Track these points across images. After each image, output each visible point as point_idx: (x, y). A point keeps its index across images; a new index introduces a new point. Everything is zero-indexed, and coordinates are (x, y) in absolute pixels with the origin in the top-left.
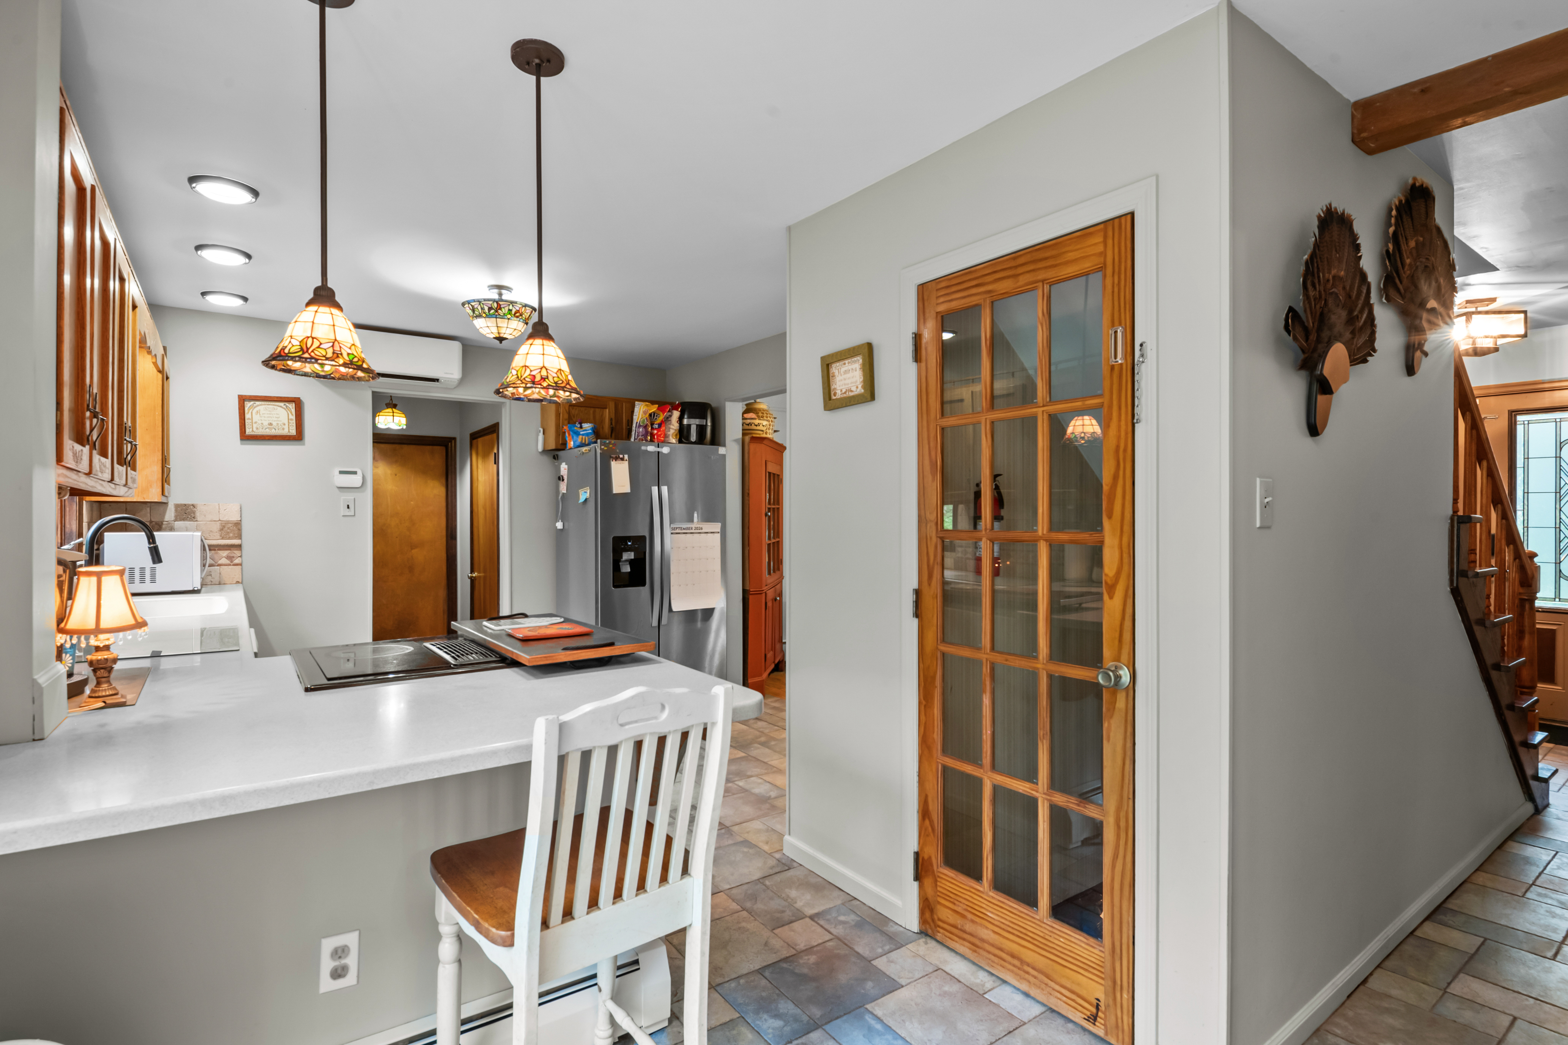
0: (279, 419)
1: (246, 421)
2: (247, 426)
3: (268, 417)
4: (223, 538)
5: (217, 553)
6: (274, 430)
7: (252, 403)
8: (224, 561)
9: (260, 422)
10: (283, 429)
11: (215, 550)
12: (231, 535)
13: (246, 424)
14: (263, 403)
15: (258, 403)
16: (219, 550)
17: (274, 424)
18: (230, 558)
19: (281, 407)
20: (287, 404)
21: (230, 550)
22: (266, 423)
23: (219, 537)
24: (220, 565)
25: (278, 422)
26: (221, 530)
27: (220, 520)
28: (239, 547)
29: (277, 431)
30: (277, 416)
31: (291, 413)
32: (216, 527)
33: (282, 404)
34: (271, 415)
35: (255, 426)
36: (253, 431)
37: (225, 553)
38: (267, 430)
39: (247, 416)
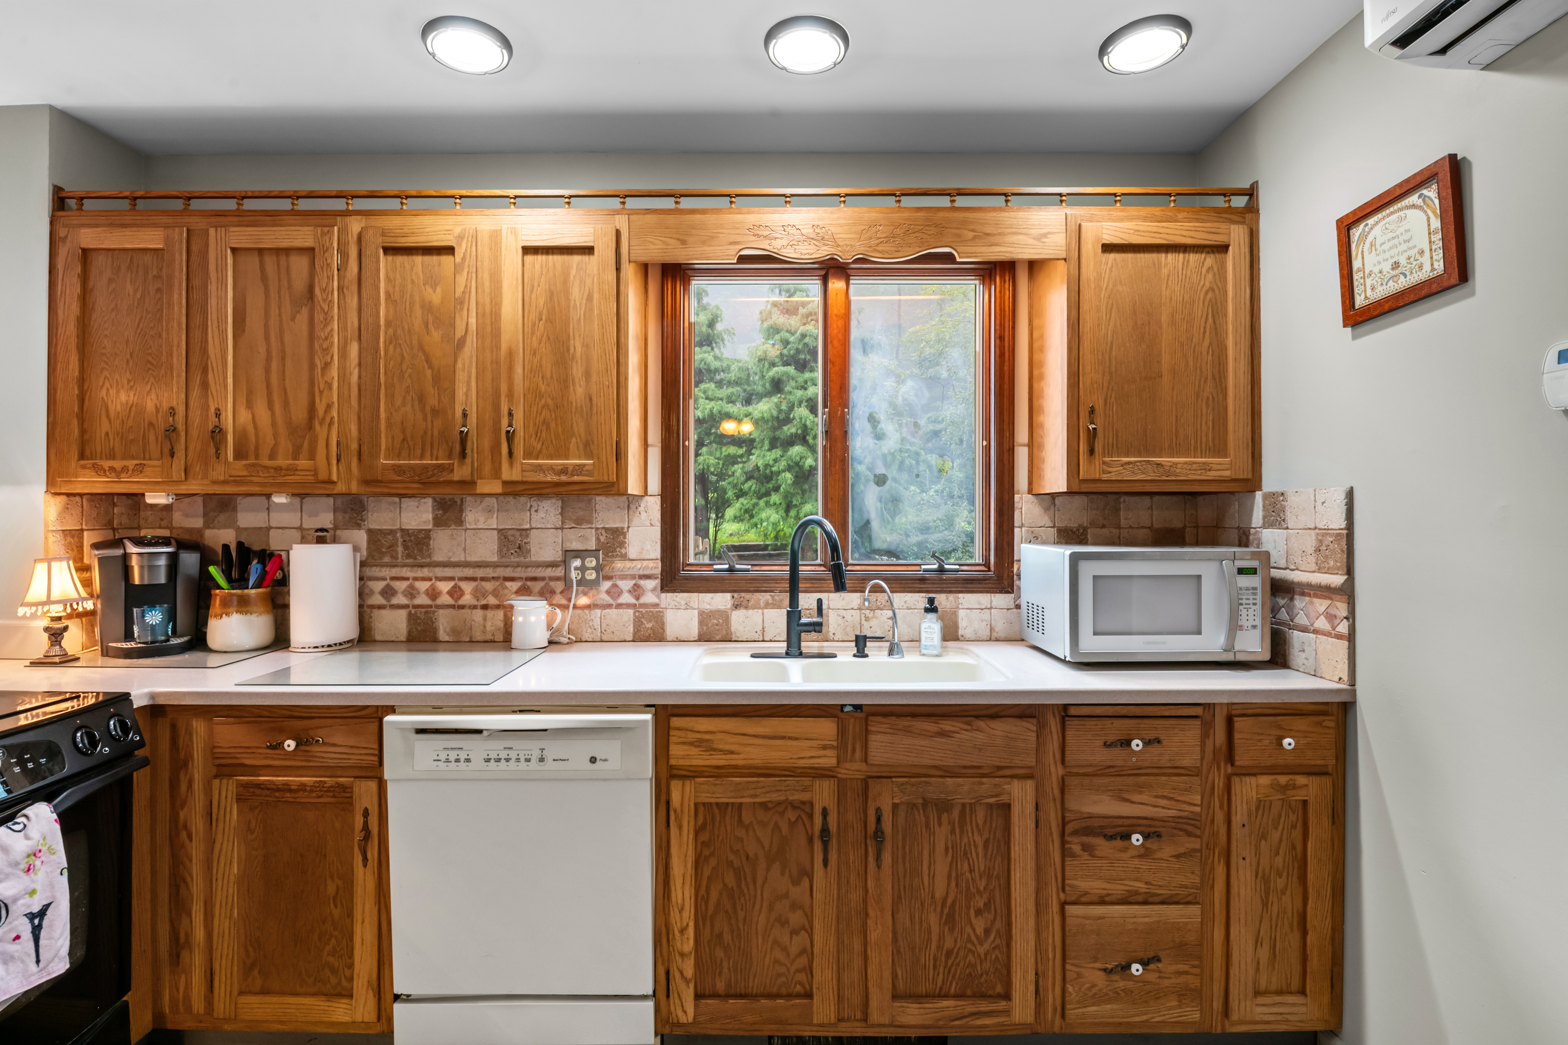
0: (1411, 244)
1: (1355, 277)
2: (1356, 291)
3: (1391, 248)
4: (1320, 570)
5: (1312, 603)
6: (1402, 277)
7: (1362, 226)
8: (1322, 623)
9: (1376, 270)
10: (1421, 267)
11: (1310, 595)
12: (1332, 563)
13: (1356, 283)
14: (1380, 216)
15: (1371, 221)
16: (1316, 596)
17: (1403, 261)
18: (1331, 617)
19: (1413, 206)
20: (1425, 192)
21: (1331, 599)
22: (1387, 267)
23: (1314, 567)
24: (1316, 632)
25: (1410, 253)
26: (1318, 550)
27: (1315, 528)
28: (1348, 592)
29: (1408, 278)
30: (1406, 237)
31: (1434, 212)
32: (1309, 542)
33: (1414, 199)
34: (1396, 241)
35: (1369, 282)
36: (1366, 298)
37: (1321, 605)
38: (1391, 283)
39: (1356, 264)
